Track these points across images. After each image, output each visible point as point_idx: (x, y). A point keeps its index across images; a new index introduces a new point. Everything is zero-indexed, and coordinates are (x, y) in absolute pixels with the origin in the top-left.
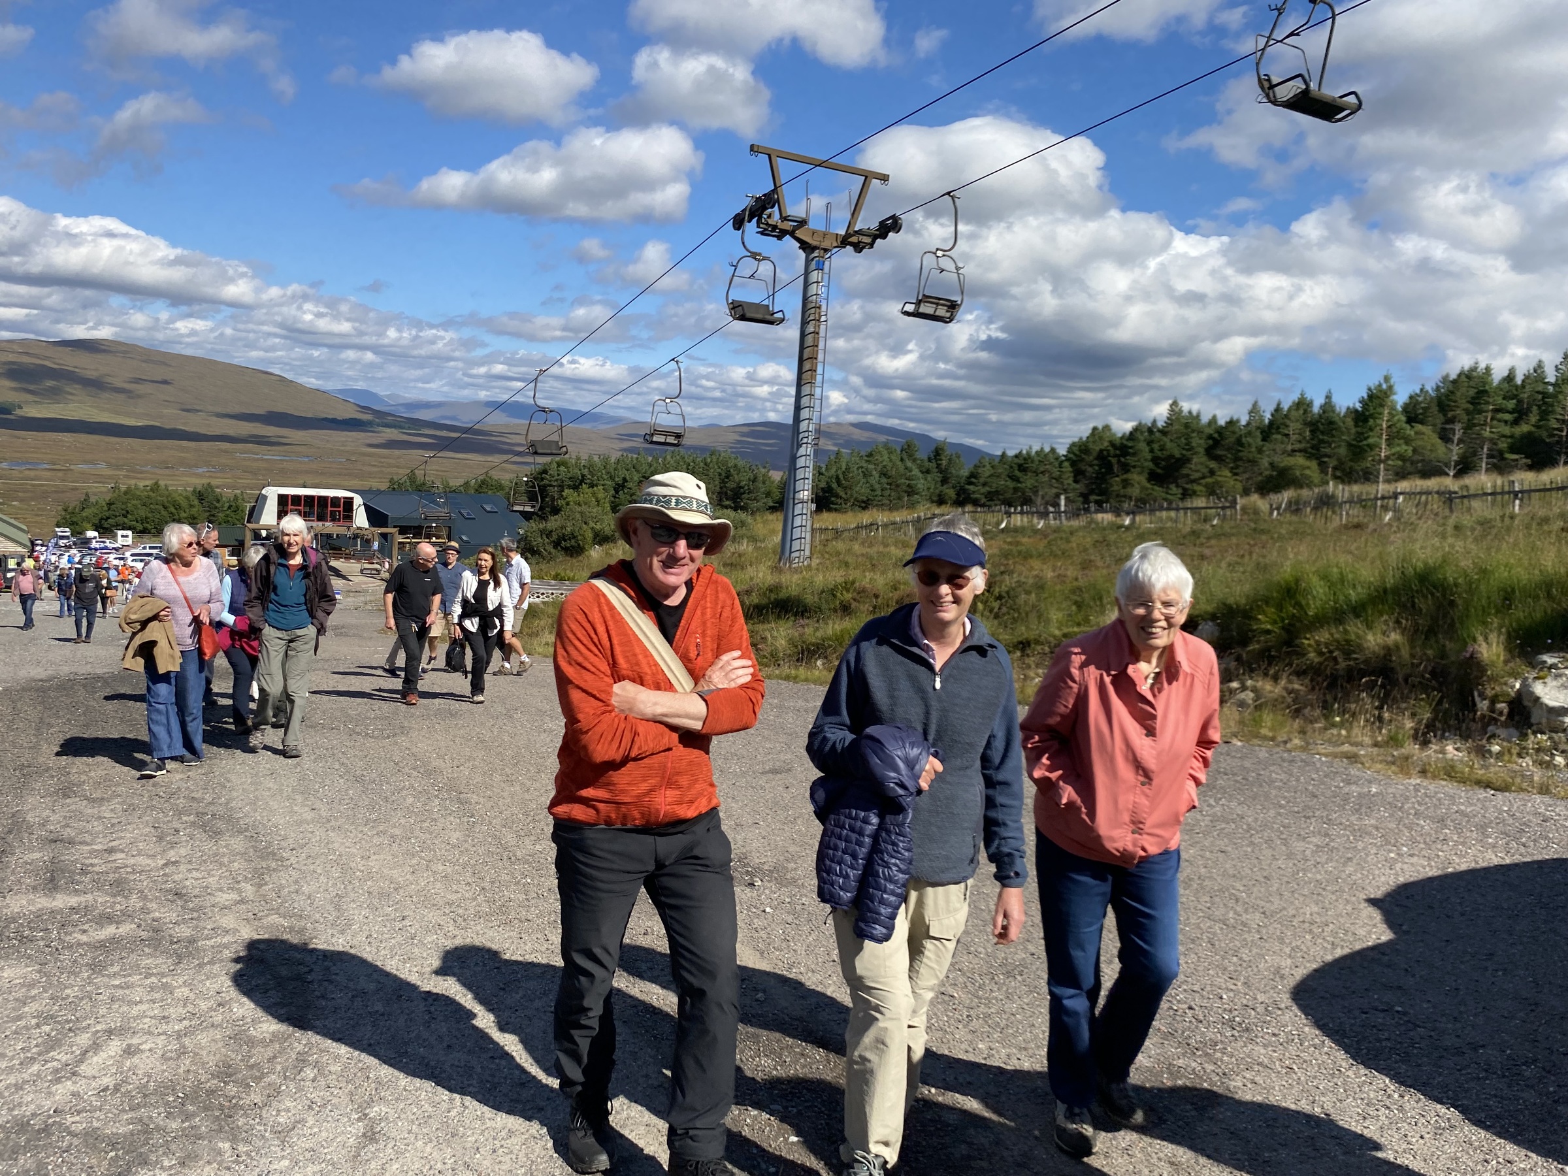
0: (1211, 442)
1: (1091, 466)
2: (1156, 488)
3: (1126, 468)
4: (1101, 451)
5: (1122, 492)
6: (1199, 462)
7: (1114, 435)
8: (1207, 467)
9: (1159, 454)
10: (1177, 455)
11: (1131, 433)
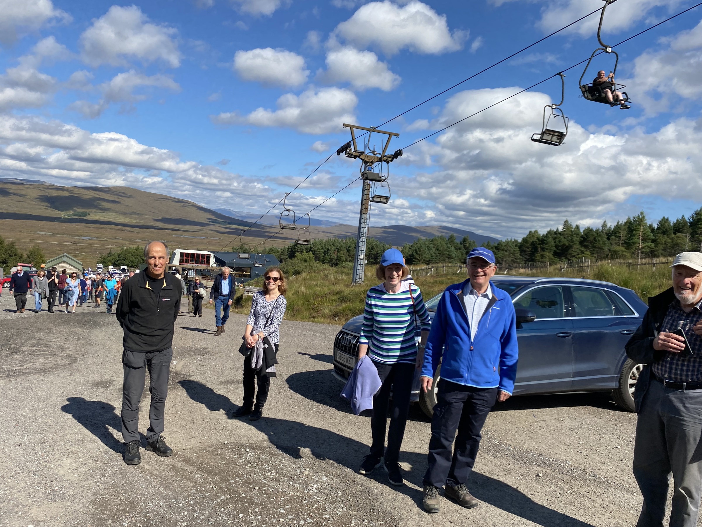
0: (582, 239)
1: (528, 248)
2: (556, 259)
3: (543, 249)
4: (533, 242)
5: (541, 260)
6: (576, 247)
7: (540, 235)
8: (580, 250)
9: (558, 243)
10: (567, 245)
11: (547, 234)
